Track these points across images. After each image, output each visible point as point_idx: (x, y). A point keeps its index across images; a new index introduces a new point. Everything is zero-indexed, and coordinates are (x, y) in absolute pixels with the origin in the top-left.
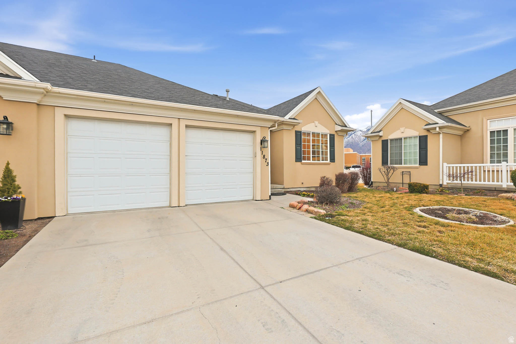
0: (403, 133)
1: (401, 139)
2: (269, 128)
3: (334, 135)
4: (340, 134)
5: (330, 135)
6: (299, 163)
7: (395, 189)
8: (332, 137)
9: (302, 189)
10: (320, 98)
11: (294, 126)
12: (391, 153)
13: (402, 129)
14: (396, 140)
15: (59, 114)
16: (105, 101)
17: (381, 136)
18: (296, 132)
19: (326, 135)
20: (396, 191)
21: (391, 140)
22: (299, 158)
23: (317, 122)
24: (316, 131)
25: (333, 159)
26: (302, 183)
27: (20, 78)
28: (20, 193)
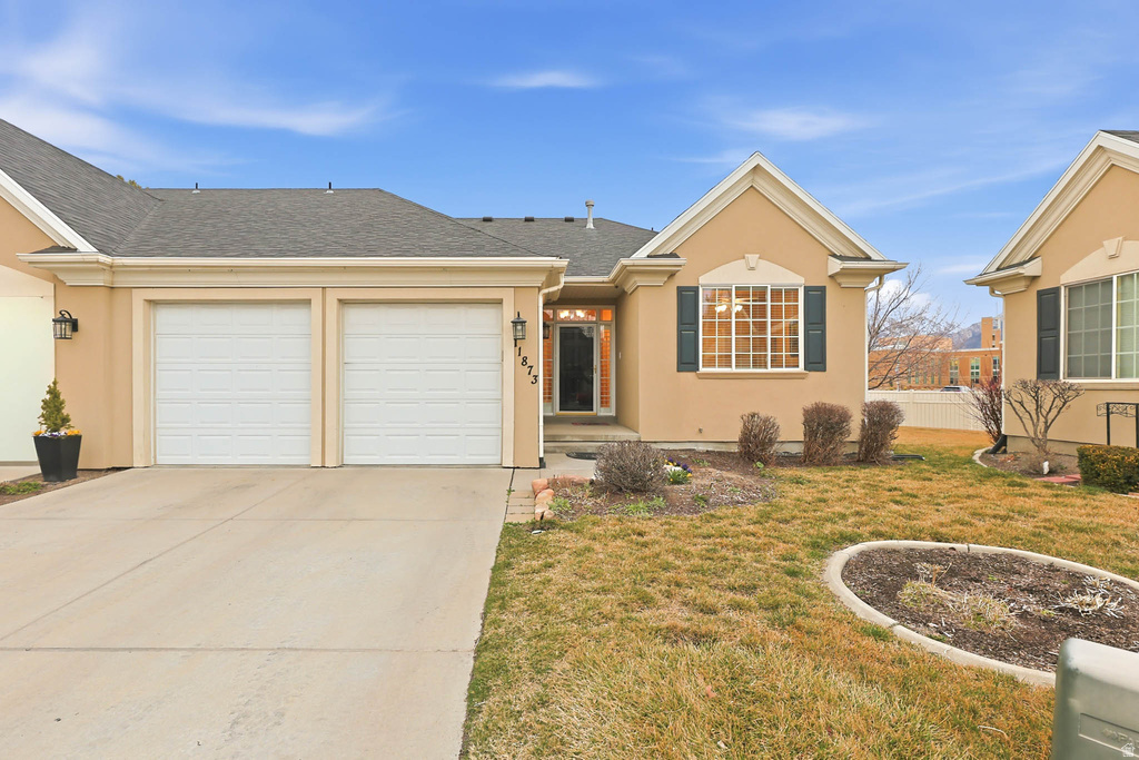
0: (1112, 257)
1: (1108, 282)
2: (540, 289)
3: (822, 289)
4: (845, 282)
5: (807, 289)
6: (690, 376)
7: (1046, 465)
8: (816, 298)
9: (701, 448)
10: (765, 185)
11: (672, 275)
12: (1070, 338)
13: (1110, 246)
14: (1091, 285)
15: (139, 298)
16: (190, 270)
17: (1034, 278)
18: (680, 290)
19: (792, 293)
20: (1052, 472)
21: (1073, 289)
22: (687, 361)
23: (753, 258)
24: (753, 281)
25: (816, 361)
26: (700, 431)
27: (75, 250)
28: (70, 427)
